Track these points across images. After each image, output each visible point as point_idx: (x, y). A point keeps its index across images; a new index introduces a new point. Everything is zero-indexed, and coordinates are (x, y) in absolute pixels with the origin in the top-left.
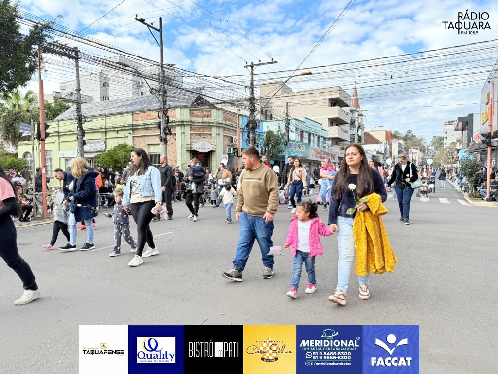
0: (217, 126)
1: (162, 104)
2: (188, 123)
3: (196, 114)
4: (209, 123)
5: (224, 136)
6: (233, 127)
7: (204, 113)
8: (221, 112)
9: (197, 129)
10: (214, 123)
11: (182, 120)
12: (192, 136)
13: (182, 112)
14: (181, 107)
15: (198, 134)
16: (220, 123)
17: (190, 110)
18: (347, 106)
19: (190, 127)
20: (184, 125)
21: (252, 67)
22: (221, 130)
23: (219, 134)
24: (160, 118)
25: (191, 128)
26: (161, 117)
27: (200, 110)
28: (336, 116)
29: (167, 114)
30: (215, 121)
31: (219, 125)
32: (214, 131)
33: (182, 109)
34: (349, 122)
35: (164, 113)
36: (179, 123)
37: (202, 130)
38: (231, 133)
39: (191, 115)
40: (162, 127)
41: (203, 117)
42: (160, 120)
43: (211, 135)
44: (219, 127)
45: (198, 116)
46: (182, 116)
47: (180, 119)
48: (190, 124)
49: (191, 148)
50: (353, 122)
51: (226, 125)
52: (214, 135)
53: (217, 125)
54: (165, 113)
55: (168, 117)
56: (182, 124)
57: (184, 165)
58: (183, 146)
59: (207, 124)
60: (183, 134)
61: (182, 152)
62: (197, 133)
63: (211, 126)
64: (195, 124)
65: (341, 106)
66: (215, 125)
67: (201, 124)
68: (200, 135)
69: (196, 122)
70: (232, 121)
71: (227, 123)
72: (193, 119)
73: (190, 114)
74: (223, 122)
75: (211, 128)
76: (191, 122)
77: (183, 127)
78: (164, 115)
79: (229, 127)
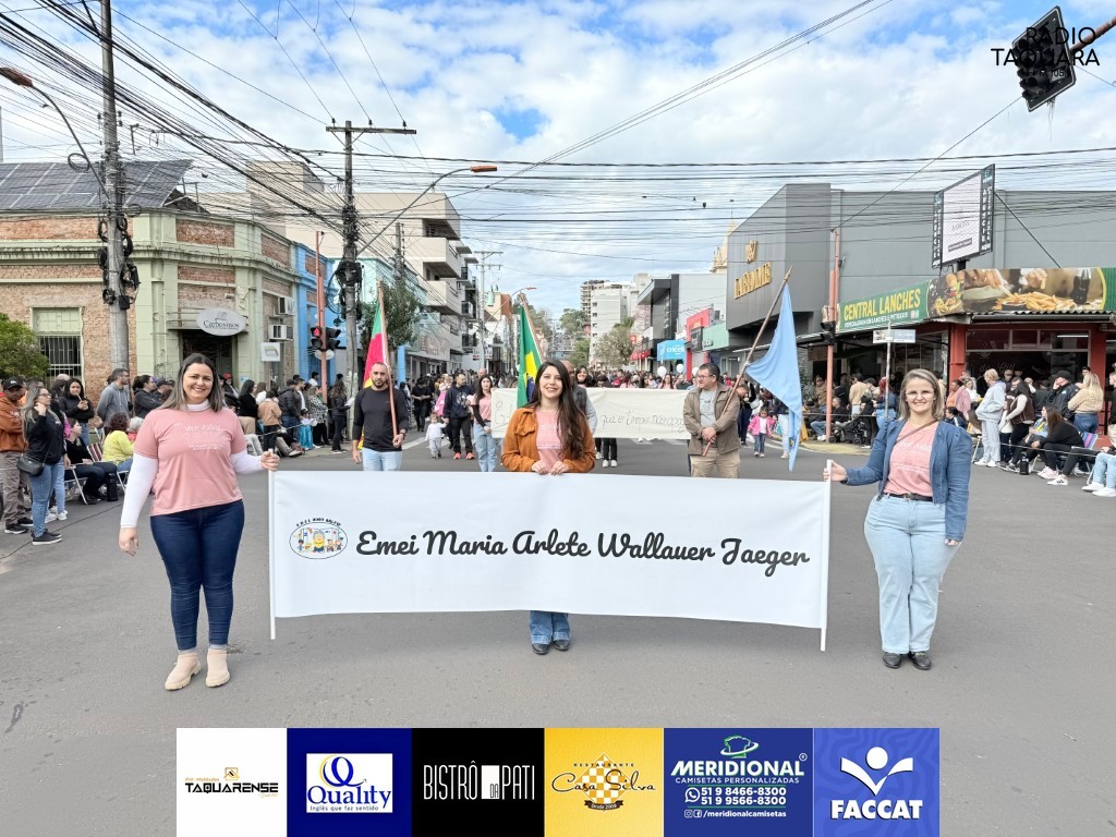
0: (250, 269)
1: (113, 199)
2: (172, 257)
3: (193, 234)
4: (231, 259)
5: (264, 294)
6: (281, 271)
7: (217, 232)
8: (258, 232)
9: (197, 274)
10: (243, 260)
11: (156, 246)
12: (184, 292)
13: (155, 227)
14: (152, 212)
15: (199, 286)
16: (258, 262)
17: (177, 221)
18: (456, 238)
19: (179, 268)
20: (162, 261)
21: (348, 132)
22: (259, 277)
23: (255, 290)
24: (104, 239)
25: (182, 272)
26: (110, 236)
27: (203, 224)
28: (441, 259)
29: (125, 230)
30: (247, 255)
31: (254, 268)
32: (242, 281)
33: (155, 219)
34: (459, 274)
35: (118, 227)
36: (147, 256)
37: (210, 276)
38: (276, 287)
39: (181, 234)
40: (113, 264)
41: (212, 241)
42: (106, 244)
43: (234, 289)
44: (254, 271)
45: (198, 240)
46: (155, 235)
47: (149, 244)
48: (178, 258)
49: (180, 322)
50: (465, 275)
51: (270, 266)
52: (242, 291)
53: (253, 265)
54: (122, 227)
55: (128, 238)
56: (157, 258)
57: (161, 369)
58: (157, 318)
59: (224, 263)
60: (157, 287)
61: (154, 334)
62: (198, 283)
63: (234, 267)
64: (193, 260)
65: (449, 239)
66: (246, 264)
67: (208, 261)
68: (205, 288)
69: (196, 256)
70: (276, 257)
71: (270, 260)
72: (188, 247)
73: (177, 231)
74: (263, 258)
75: (234, 273)
76: (183, 254)
77: (157, 268)
78: (119, 232)
79: (274, 273)
